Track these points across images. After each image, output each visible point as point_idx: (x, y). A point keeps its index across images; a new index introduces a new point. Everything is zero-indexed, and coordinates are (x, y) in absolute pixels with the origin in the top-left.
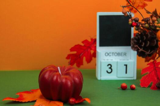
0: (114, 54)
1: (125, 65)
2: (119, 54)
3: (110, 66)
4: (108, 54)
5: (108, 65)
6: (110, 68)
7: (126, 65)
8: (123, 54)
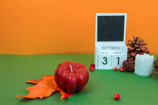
0: (109, 48)
1: (117, 58)
2: (113, 48)
3: (105, 59)
4: (104, 48)
5: (104, 58)
6: (106, 60)
7: (119, 58)
8: (117, 48)
